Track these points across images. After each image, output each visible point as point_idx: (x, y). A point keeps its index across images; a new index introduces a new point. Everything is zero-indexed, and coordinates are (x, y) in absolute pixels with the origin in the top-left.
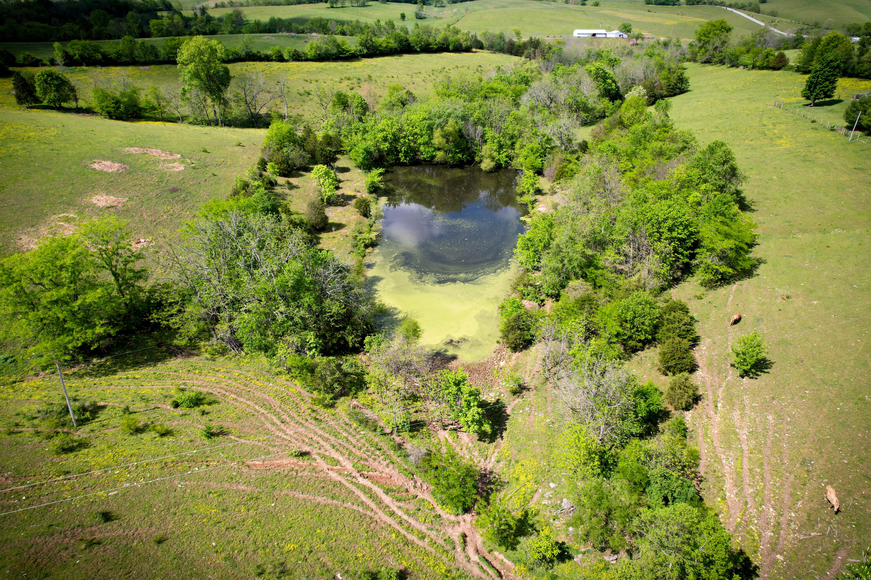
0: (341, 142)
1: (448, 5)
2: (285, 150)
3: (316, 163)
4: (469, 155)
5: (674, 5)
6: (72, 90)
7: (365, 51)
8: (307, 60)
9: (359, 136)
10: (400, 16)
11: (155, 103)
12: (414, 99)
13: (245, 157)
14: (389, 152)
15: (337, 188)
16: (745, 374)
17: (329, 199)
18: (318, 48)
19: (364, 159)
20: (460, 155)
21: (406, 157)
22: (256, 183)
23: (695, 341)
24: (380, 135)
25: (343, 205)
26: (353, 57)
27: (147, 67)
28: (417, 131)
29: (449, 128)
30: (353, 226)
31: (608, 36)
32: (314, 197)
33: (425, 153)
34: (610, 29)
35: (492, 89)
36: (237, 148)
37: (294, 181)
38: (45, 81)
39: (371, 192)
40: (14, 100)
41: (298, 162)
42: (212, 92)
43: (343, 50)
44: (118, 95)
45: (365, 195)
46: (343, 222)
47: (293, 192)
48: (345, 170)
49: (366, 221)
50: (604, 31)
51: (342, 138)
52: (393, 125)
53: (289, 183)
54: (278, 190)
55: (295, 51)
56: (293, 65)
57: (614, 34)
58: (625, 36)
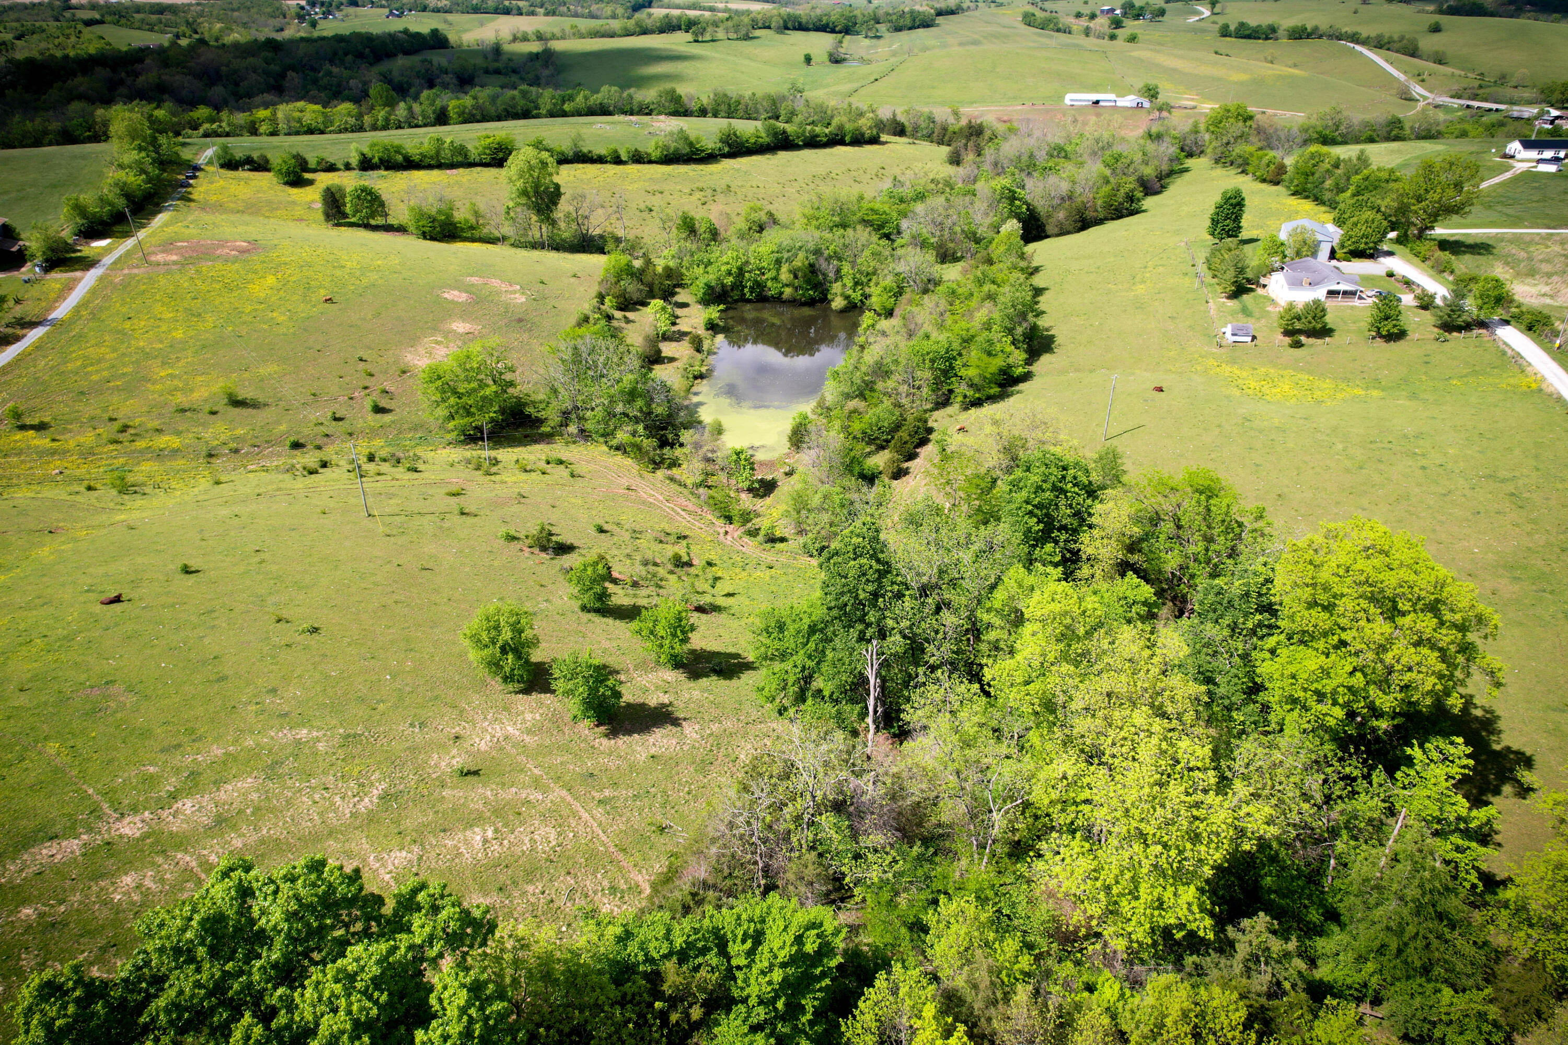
0: (682, 275)
1: (887, 35)
2: (622, 283)
3: (654, 297)
4: (822, 293)
5: (1267, 38)
6: (382, 204)
7: (727, 149)
8: (650, 162)
9: (701, 269)
10: (803, 59)
11: (473, 221)
12: (775, 222)
13: (582, 289)
14: (734, 287)
15: (674, 324)
17: (664, 334)
18: (666, 147)
19: (704, 294)
20: (811, 292)
21: (751, 293)
22: (596, 316)
23: (925, 445)
24: (724, 268)
25: (678, 340)
26: (710, 158)
27: (454, 171)
28: (765, 264)
29: (797, 263)
30: (685, 360)
31: (1119, 104)
32: (651, 332)
33: (772, 289)
34: (1122, 95)
35: (872, 210)
36: (573, 280)
37: (630, 315)
38: (359, 197)
39: (708, 329)
40: (320, 216)
41: (635, 296)
42: (539, 211)
43: (697, 150)
44: (433, 212)
45: (701, 332)
46: (676, 356)
47: (629, 326)
48: (684, 305)
49: (699, 356)
50: (1112, 97)
51: (684, 271)
52: (738, 258)
53: (625, 317)
54: (615, 323)
55: (636, 150)
56: (633, 169)
57: (1129, 101)
58: (1147, 104)
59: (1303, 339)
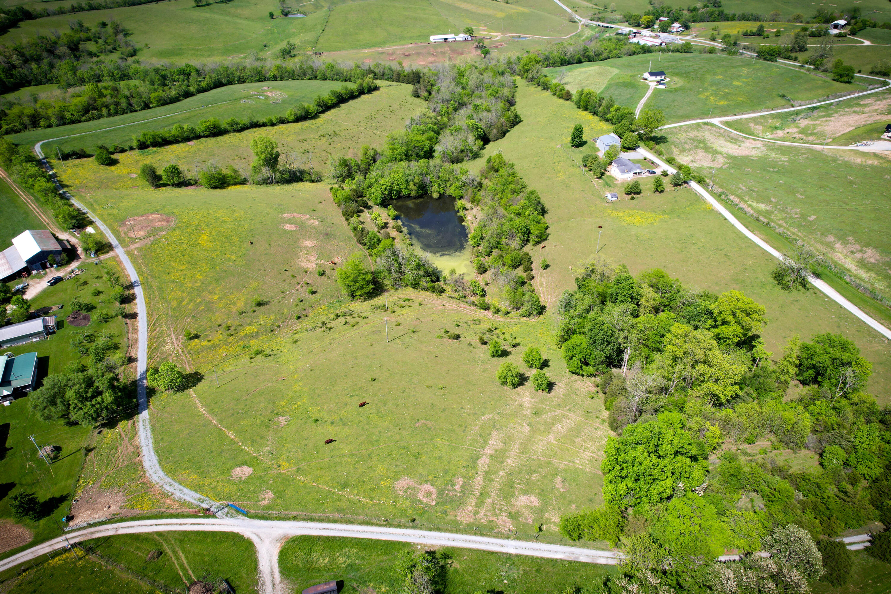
2: (348, 204)
4: (426, 192)
7: (321, 109)
8: (288, 122)
10: (268, 15)
11: (234, 175)
13: (331, 210)
16: (544, 269)
18: (296, 114)
19: (380, 201)
20: (421, 192)
21: (396, 196)
23: (532, 263)
25: (386, 228)
26: (315, 116)
27: (192, 143)
28: (400, 183)
29: (416, 181)
30: (398, 237)
31: (457, 39)
33: (405, 193)
34: (456, 34)
35: (417, 140)
36: (321, 205)
37: (359, 219)
39: (393, 219)
43: (310, 113)
44: (215, 174)
45: (391, 221)
46: (394, 236)
49: (402, 234)
55: (280, 118)
57: (461, 37)
58: (470, 39)
59: (635, 196)
